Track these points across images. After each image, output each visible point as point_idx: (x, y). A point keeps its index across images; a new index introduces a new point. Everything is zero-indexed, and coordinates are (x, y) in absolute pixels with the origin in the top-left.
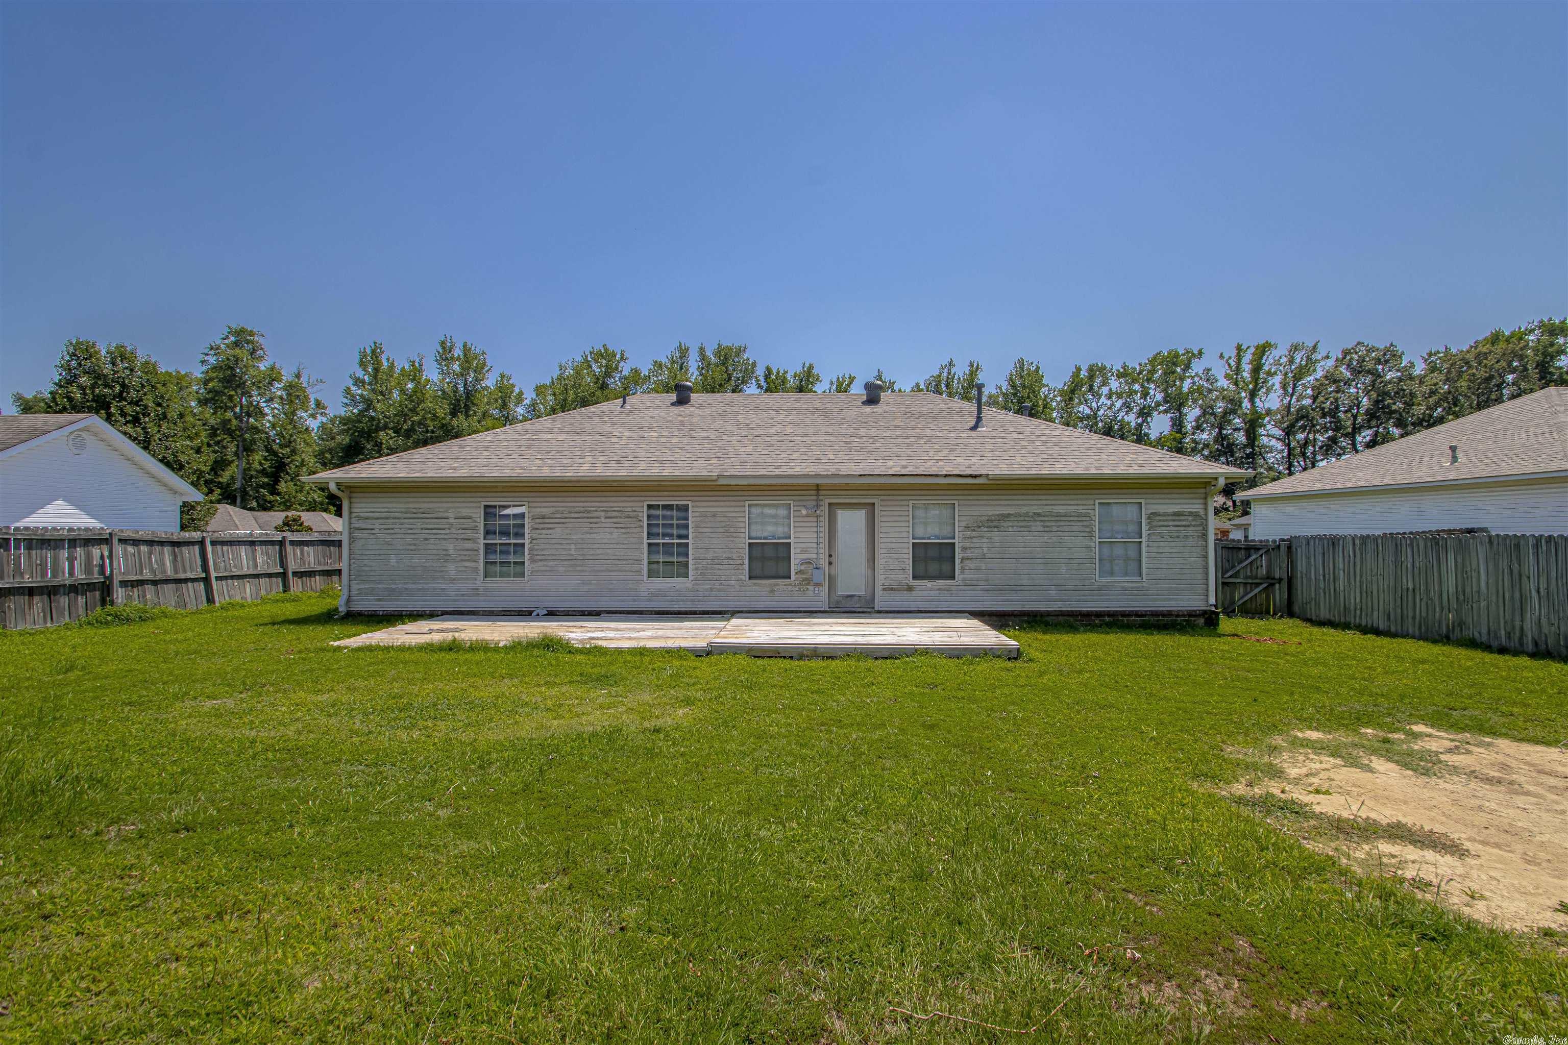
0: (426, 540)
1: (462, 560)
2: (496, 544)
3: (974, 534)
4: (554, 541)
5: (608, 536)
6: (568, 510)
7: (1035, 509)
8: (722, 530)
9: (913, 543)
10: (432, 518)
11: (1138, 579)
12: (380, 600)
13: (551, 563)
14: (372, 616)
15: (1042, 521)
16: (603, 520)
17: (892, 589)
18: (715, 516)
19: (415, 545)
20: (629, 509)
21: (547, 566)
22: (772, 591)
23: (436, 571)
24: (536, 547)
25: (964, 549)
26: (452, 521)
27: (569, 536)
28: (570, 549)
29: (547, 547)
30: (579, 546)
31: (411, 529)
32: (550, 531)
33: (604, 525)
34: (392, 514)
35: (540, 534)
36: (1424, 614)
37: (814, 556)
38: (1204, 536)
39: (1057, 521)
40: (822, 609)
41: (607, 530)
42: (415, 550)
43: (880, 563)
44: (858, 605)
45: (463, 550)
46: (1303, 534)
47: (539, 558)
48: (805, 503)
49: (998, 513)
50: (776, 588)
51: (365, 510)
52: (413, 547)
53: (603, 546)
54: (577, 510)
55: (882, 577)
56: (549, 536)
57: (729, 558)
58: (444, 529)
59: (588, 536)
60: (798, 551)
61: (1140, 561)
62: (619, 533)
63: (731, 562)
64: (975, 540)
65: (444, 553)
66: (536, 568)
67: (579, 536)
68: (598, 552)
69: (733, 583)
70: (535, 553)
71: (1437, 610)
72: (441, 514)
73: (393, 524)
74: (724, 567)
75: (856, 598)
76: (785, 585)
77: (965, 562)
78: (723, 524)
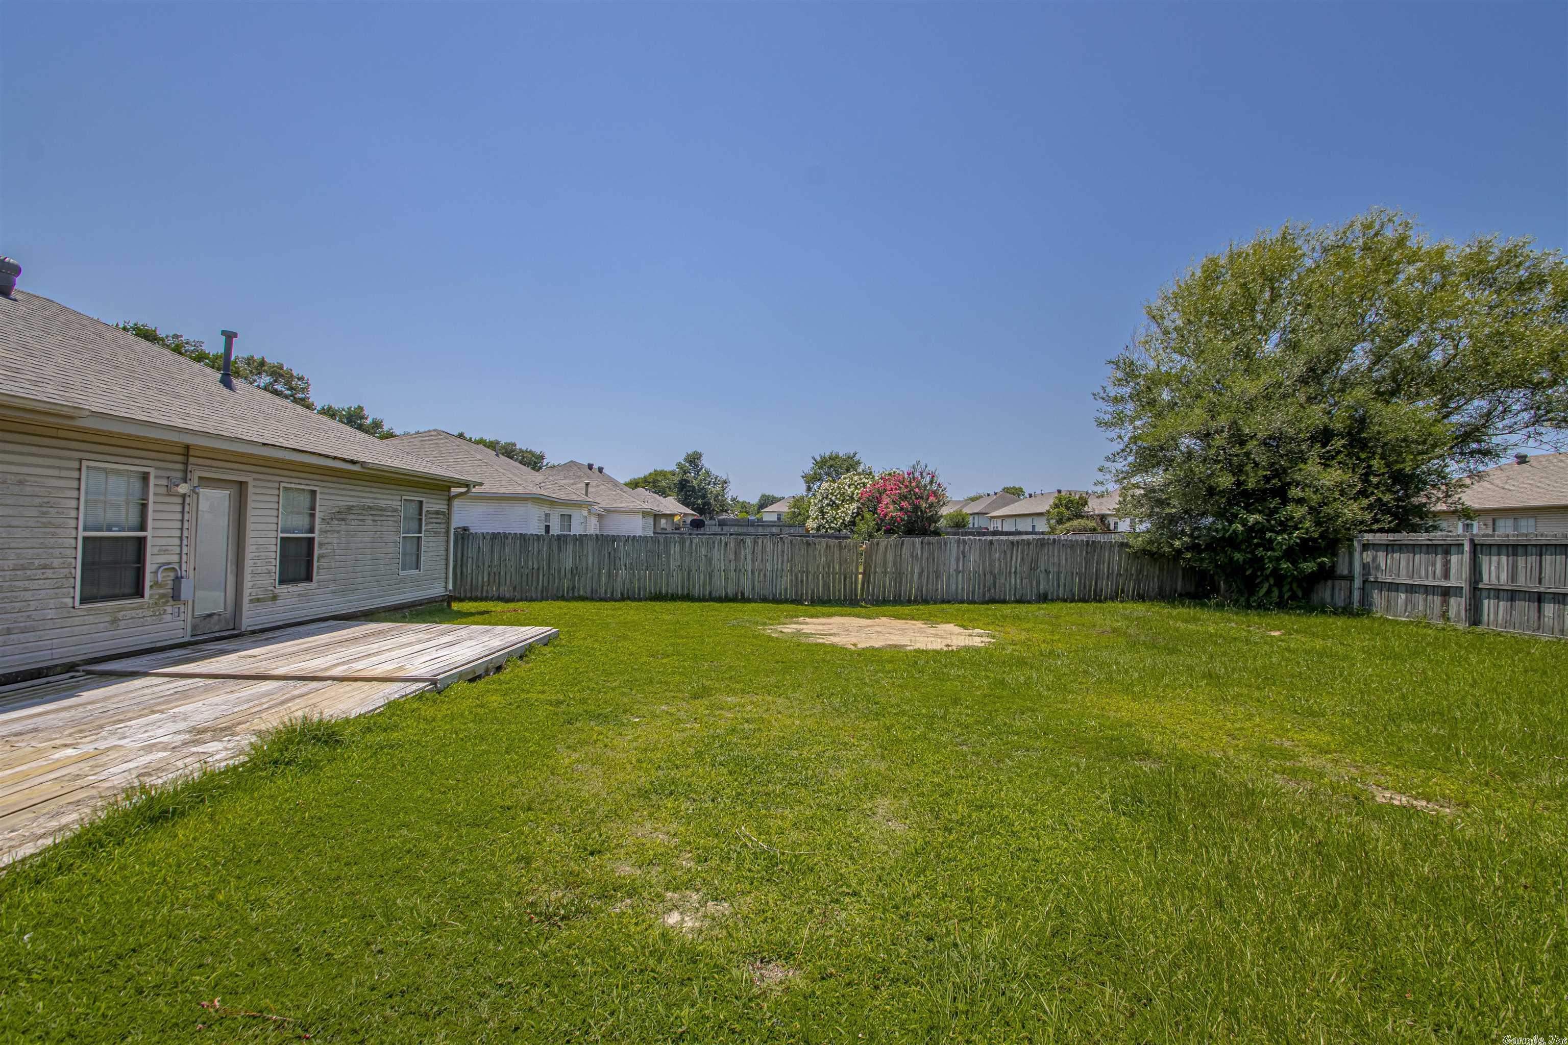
3: (328, 528)
7: (368, 502)
8: (34, 512)
9: (282, 538)
11: (417, 572)
15: (372, 515)
17: (258, 600)
18: (21, 483)
22: (115, 621)
25: (321, 544)
36: (546, 584)
37: (176, 559)
38: (447, 532)
39: (381, 515)
40: (186, 639)
43: (249, 564)
44: (217, 628)
46: (479, 531)
48: (168, 474)
49: (347, 503)
50: (121, 615)
55: (250, 584)
57: (45, 567)
60: (156, 550)
61: (418, 557)
63: (49, 573)
64: (329, 535)
69: (50, 614)
71: (557, 581)
74: (35, 585)
75: (216, 617)
76: (134, 609)
77: (323, 560)
78: (37, 501)
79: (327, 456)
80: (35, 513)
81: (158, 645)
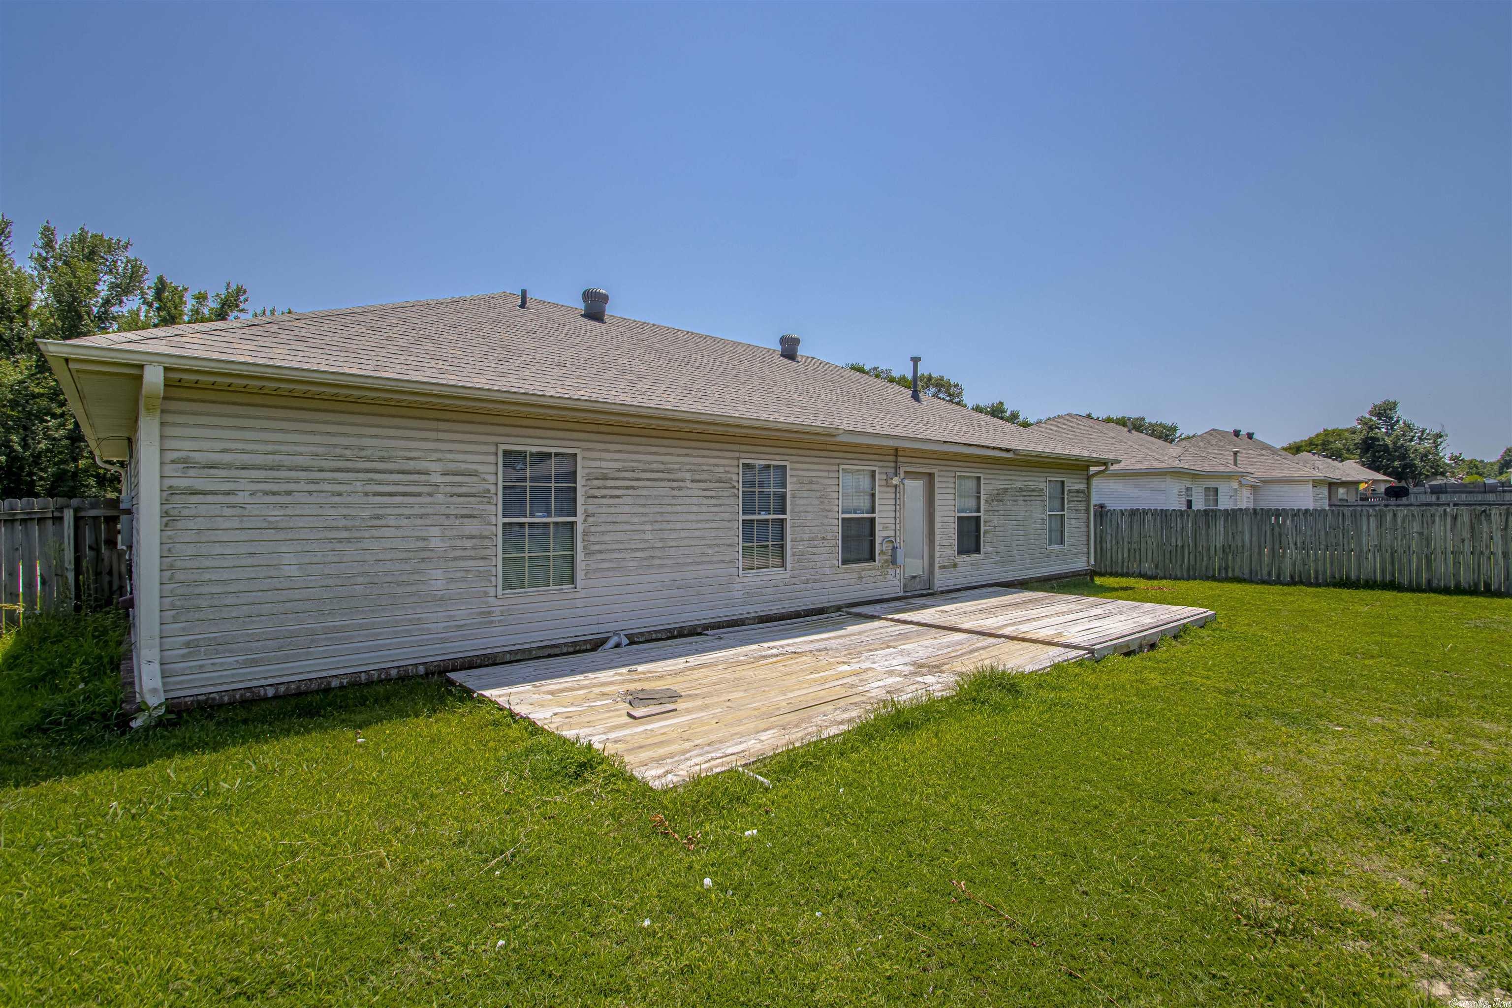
0: (378, 517)
1: (455, 559)
2: (521, 525)
3: (990, 508)
4: (621, 518)
5: (695, 509)
6: (642, 466)
7: (1019, 484)
9: (958, 517)
10: (391, 472)
11: (1061, 546)
12: (254, 663)
13: (616, 556)
15: (1024, 496)
16: (689, 485)
17: (945, 567)
18: (810, 482)
19: (347, 528)
20: (721, 469)
21: (611, 560)
22: (860, 578)
23: (399, 584)
24: (593, 529)
25: (985, 522)
26: (436, 478)
27: (642, 510)
28: (644, 532)
29: (610, 528)
30: (657, 526)
31: (340, 494)
32: (617, 501)
33: (689, 493)
34: (287, 460)
35: (600, 506)
37: (892, 533)
38: (1088, 510)
39: (1030, 496)
40: (900, 594)
41: (695, 500)
42: (348, 540)
43: (937, 537)
45: (462, 537)
46: (1118, 508)
47: (597, 547)
48: (886, 470)
49: (1002, 487)
50: (863, 573)
51: (207, 445)
52: (345, 534)
53: (689, 526)
54: (654, 466)
55: (939, 554)
56: (613, 510)
57: (824, 539)
58: (419, 495)
59: (670, 509)
60: (881, 527)
61: (1062, 532)
62: (708, 506)
63: (826, 543)
64: (991, 514)
65: (421, 544)
66: (594, 566)
67: (657, 509)
68: (683, 534)
69: (827, 571)
70: (592, 539)
72: (412, 465)
73: (288, 481)
74: (818, 551)
75: (918, 579)
76: (870, 570)
77: (987, 535)
78: (818, 494)
79: (988, 447)
80: (818, 503)
81: (885, 597)
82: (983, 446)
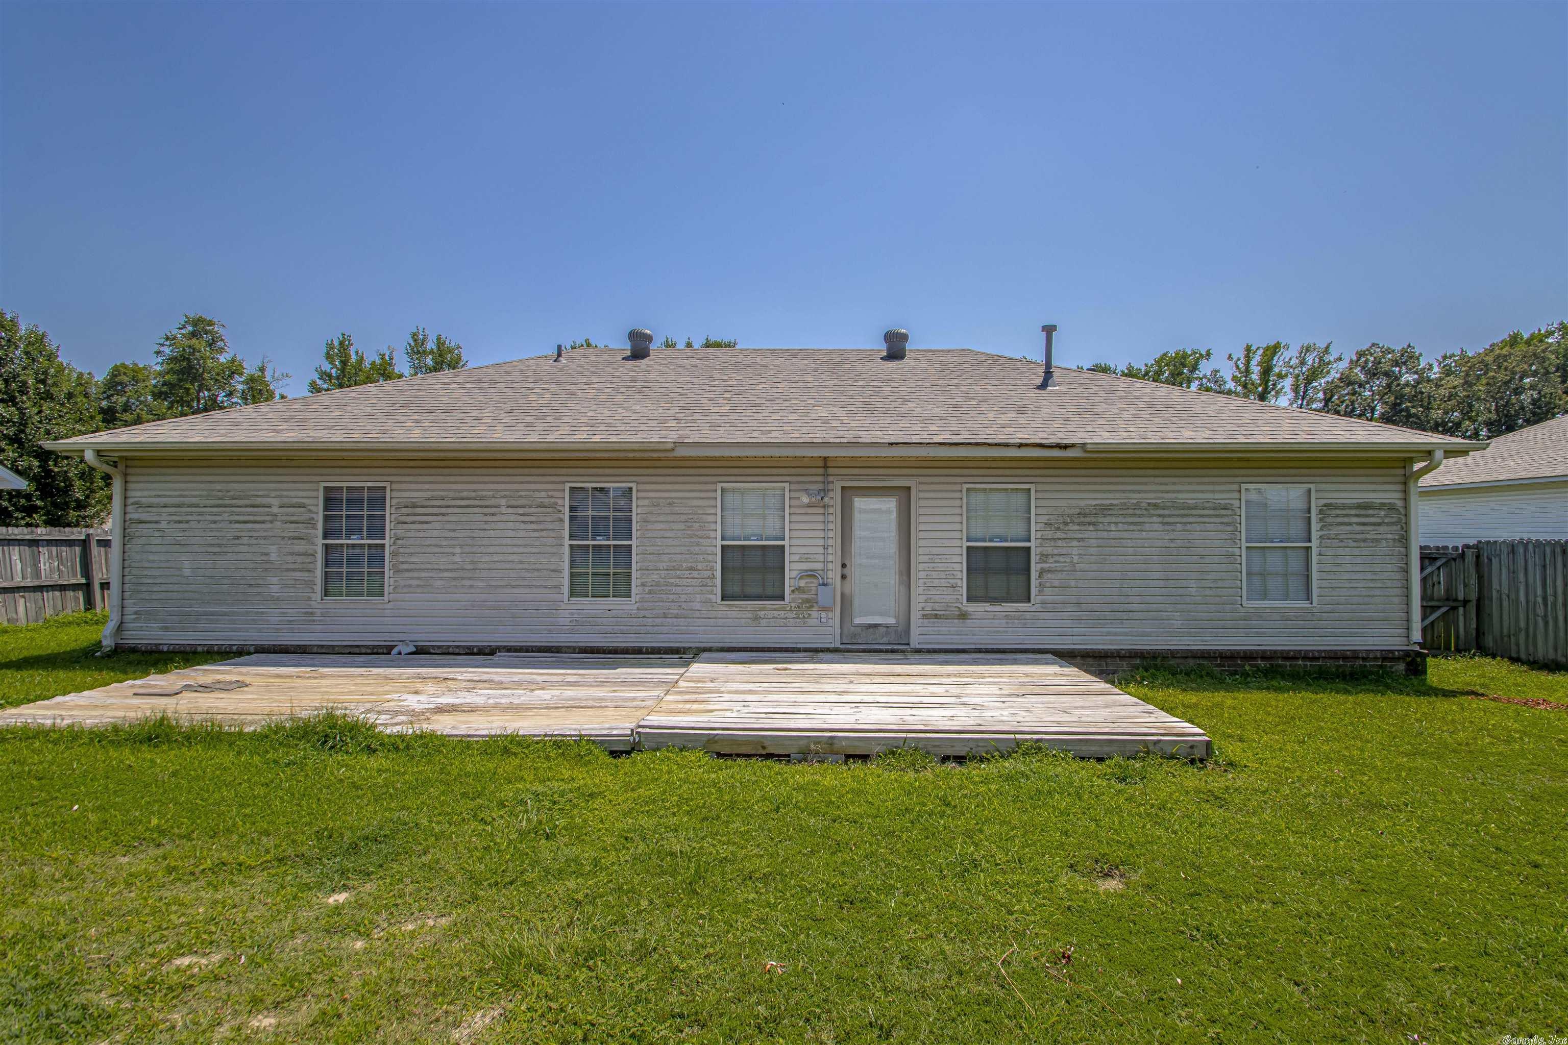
0: (237, 538)
1: (288, 570)
2: (342, 545)
3: (1060, 535)
4: (428, 542)
5: (511, 533)
6: (451, 494)
7: (1151, 498)
8: (681, 526)
9: (968, 547)
10: (246, 506)
12: (166, 629)
13: (423, 574)
14: (151, 652)
15: (1160, 516)
16: (504, 510)
17: (936, 616)
18: (670, 505)
19: (219, 546)
20: (543, 494)
21: (418, 578)
22: (756, 618)
23: (250, 586)
24: (401, 550)
25: (1044, 557)
26: (275, 510)
27: (451, 534)
28: (454, 554)
29: (418, 550)
30: (467, 549)
31: (215, 522)
32: (425, 526)
33: (505, 518)
34: (187, 500)
35: (409, 530)
37: (819, 566)
38: (1404, 540)
39: (1183, 516)
40: (832, 646)
41: (511, 525)
42: (219, 553)
43: (918, 575)
44: (885, 640)
45: (292, 554)
47: (405, 566)
48: (807, 486)
49: (1095, 502)
50: (761, 614)
51: (146, 493)
52: (217, 550)
53: (505, 549)
54: (465, 494)
55: (922, 598)
56: (421, 534)
57: (691, 569)
58: (263, 522)
59: (482, 533)
60: (796, 558)
61: (1308, 578)
62: (527, 530)
63: (695, 574)
64: (1060, 543)
65: (264, 558)
66: (402, 583)
67: (468, 534)
68: (496, 558)
69: (697, 606)
70: (401, 559)
72: (259, 501)
73: (188, 514)
74: (684, 582)
75: (882, 630)
76: (775, 610)
77: (1046, 576)
78: (683, 518)
79: (1007, 445)
80: (683, 527)
81: (799, 646)
82: (989, 444)
